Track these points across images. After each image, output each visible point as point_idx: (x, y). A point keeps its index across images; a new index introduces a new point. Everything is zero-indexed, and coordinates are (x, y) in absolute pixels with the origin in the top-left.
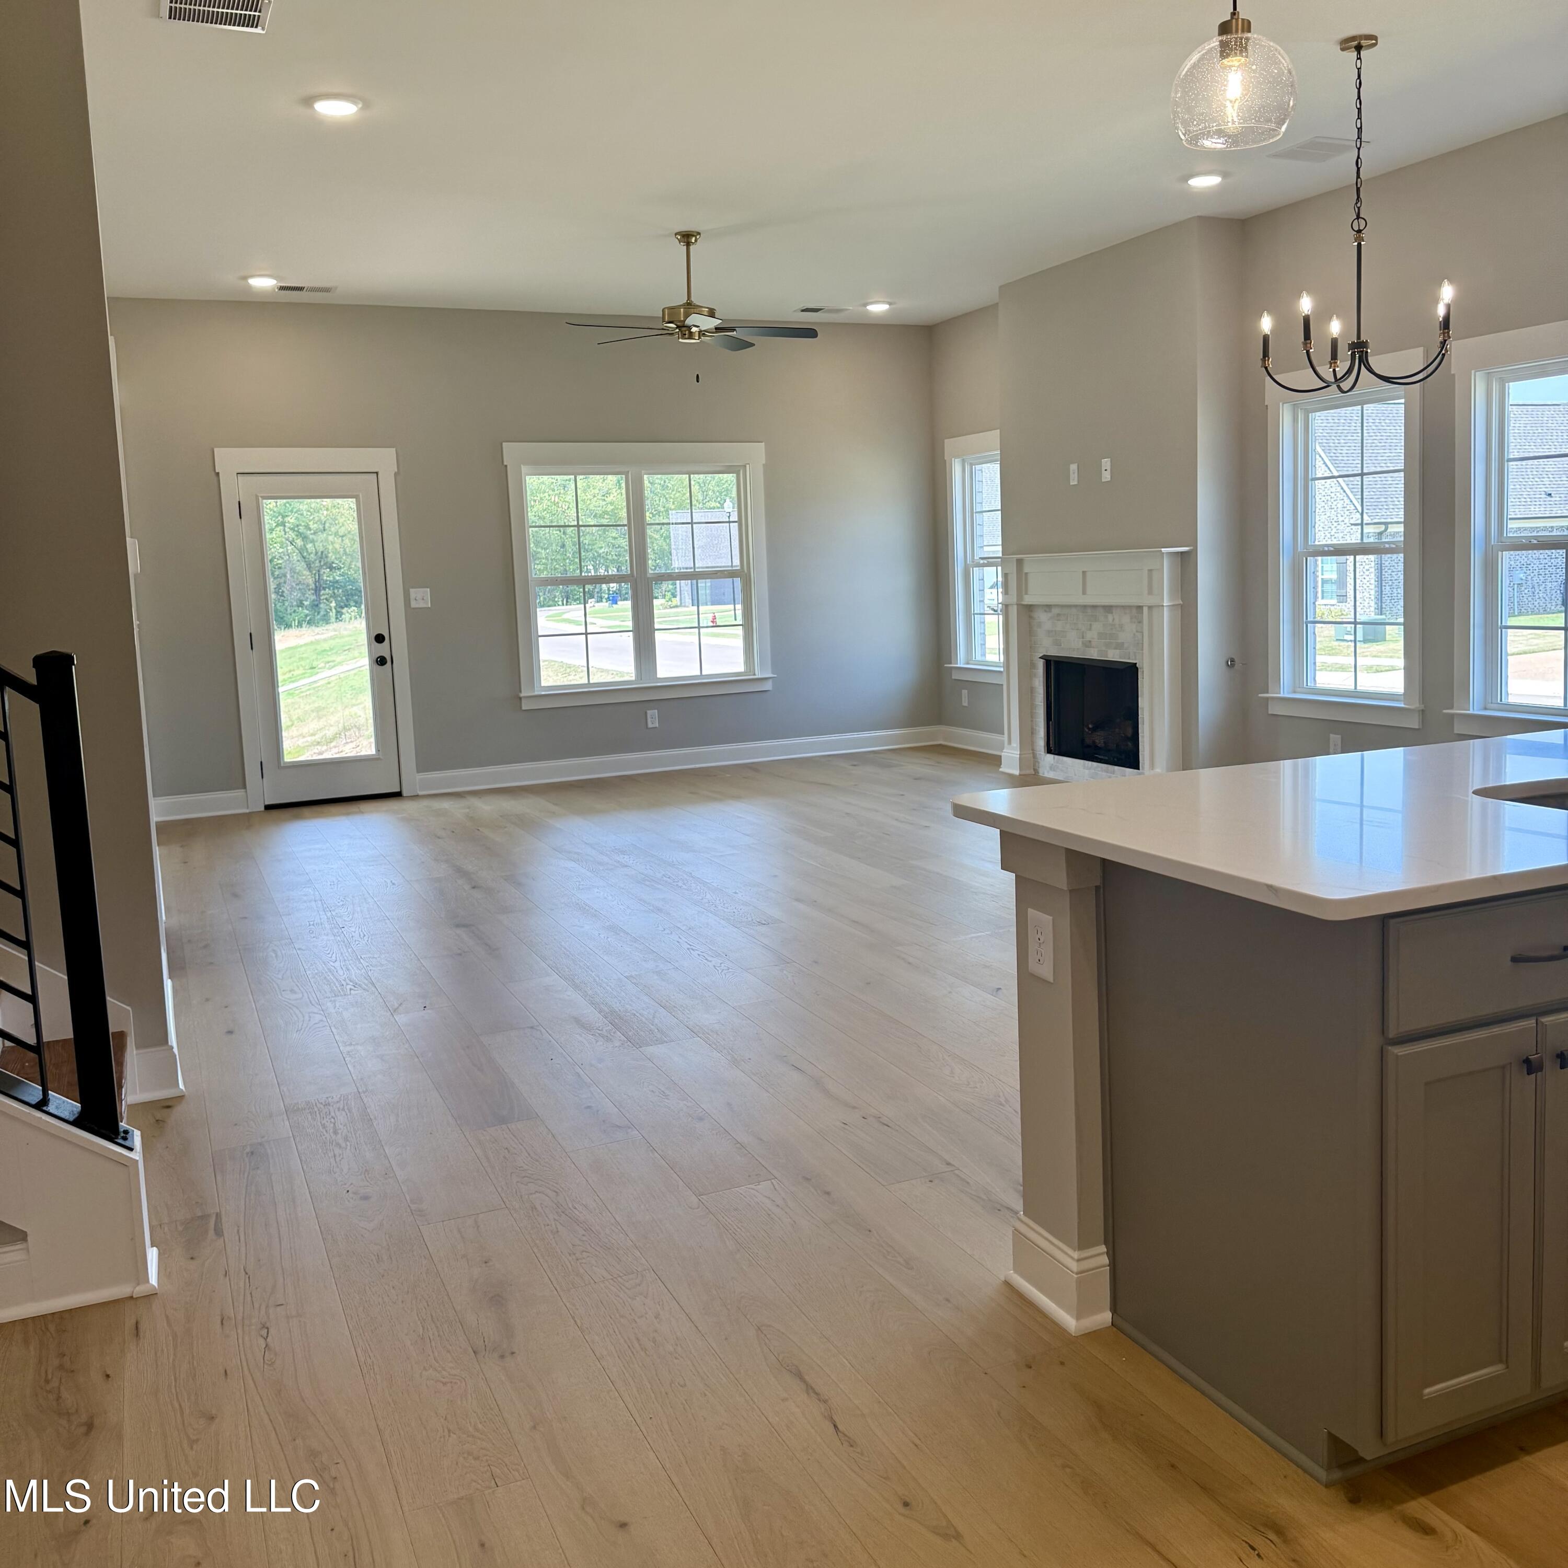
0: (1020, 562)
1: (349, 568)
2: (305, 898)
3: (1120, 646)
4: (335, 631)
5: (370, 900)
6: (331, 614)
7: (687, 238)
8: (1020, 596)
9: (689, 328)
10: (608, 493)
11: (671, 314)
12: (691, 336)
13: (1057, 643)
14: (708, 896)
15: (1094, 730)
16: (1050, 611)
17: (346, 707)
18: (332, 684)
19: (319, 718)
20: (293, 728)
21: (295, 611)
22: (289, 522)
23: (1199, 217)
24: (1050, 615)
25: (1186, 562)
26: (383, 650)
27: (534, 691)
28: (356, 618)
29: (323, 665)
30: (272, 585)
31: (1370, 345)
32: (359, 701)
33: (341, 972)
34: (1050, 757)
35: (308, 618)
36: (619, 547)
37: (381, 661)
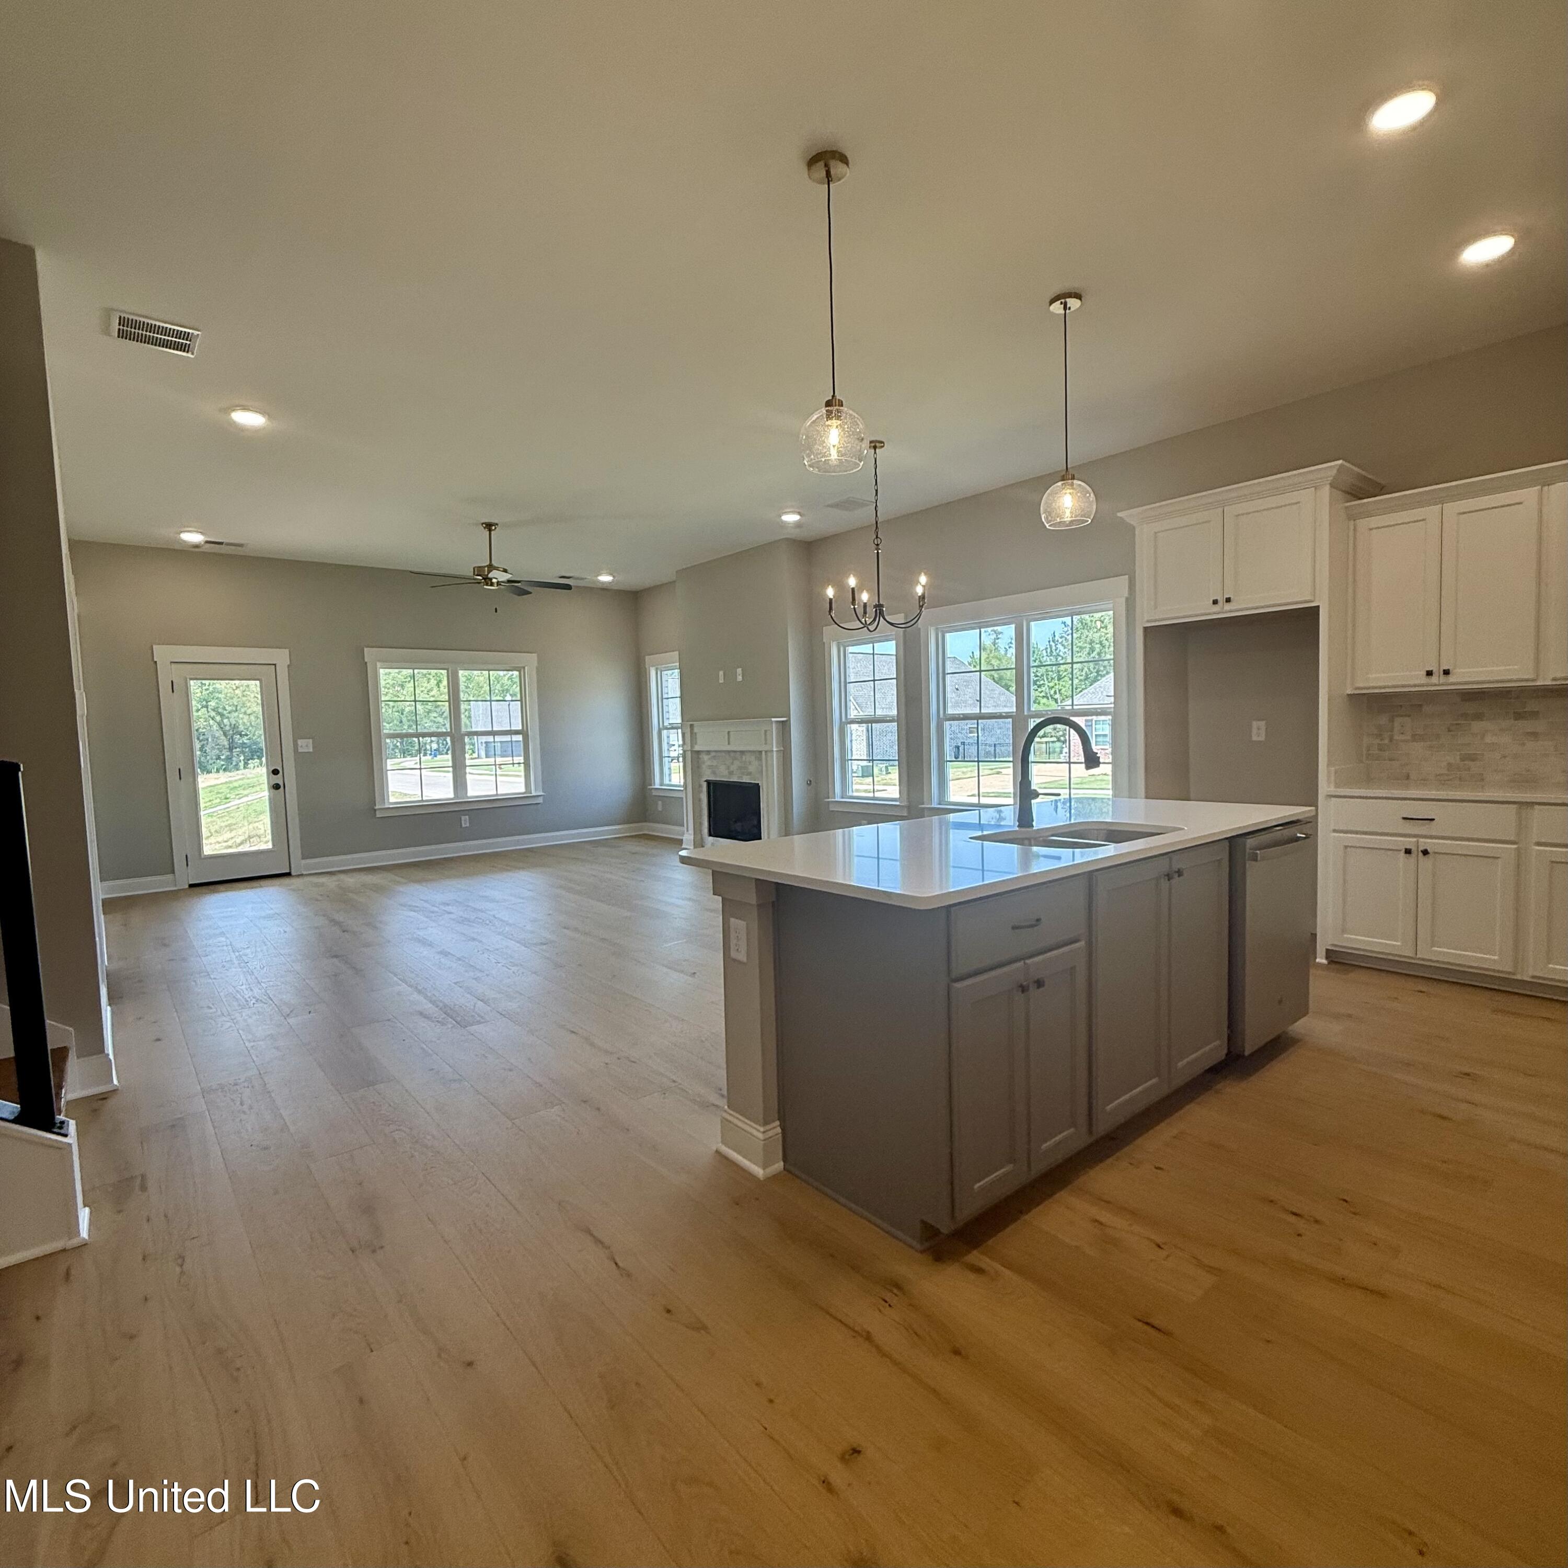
0: (692, 726)
1: (254, 735)
2: (219, 944)
3: (749, 774)
4: (243, 774)
5: (268, 943)
6: (240, 764)
7: (489, 526)
8: (692, 746)
9: (491, 579)
10: (431, 690)
11: (479, 570)
12: (492, 584)
13: (714, 773)
14: (507, 929)
15: (736, 822)
16: (710, 754)
17: (251, 823)
18: (240, 809)
19: (231, 831)
20: (212, 837)
21: (214, 763)
22: (211, 705)
23: (787, 539)
24: (709, 756)
25: (784, 726)
26: (278, 779)
27: (384, 805)
28: (258, 767)
29: (234, 796)
30: (197, 745)
31: (885, 606)
32: (260, 819)
33: (246, 992)
34: (711, 838)
35: (224, 767)
36: (438, 723)
37: (276, 787)
